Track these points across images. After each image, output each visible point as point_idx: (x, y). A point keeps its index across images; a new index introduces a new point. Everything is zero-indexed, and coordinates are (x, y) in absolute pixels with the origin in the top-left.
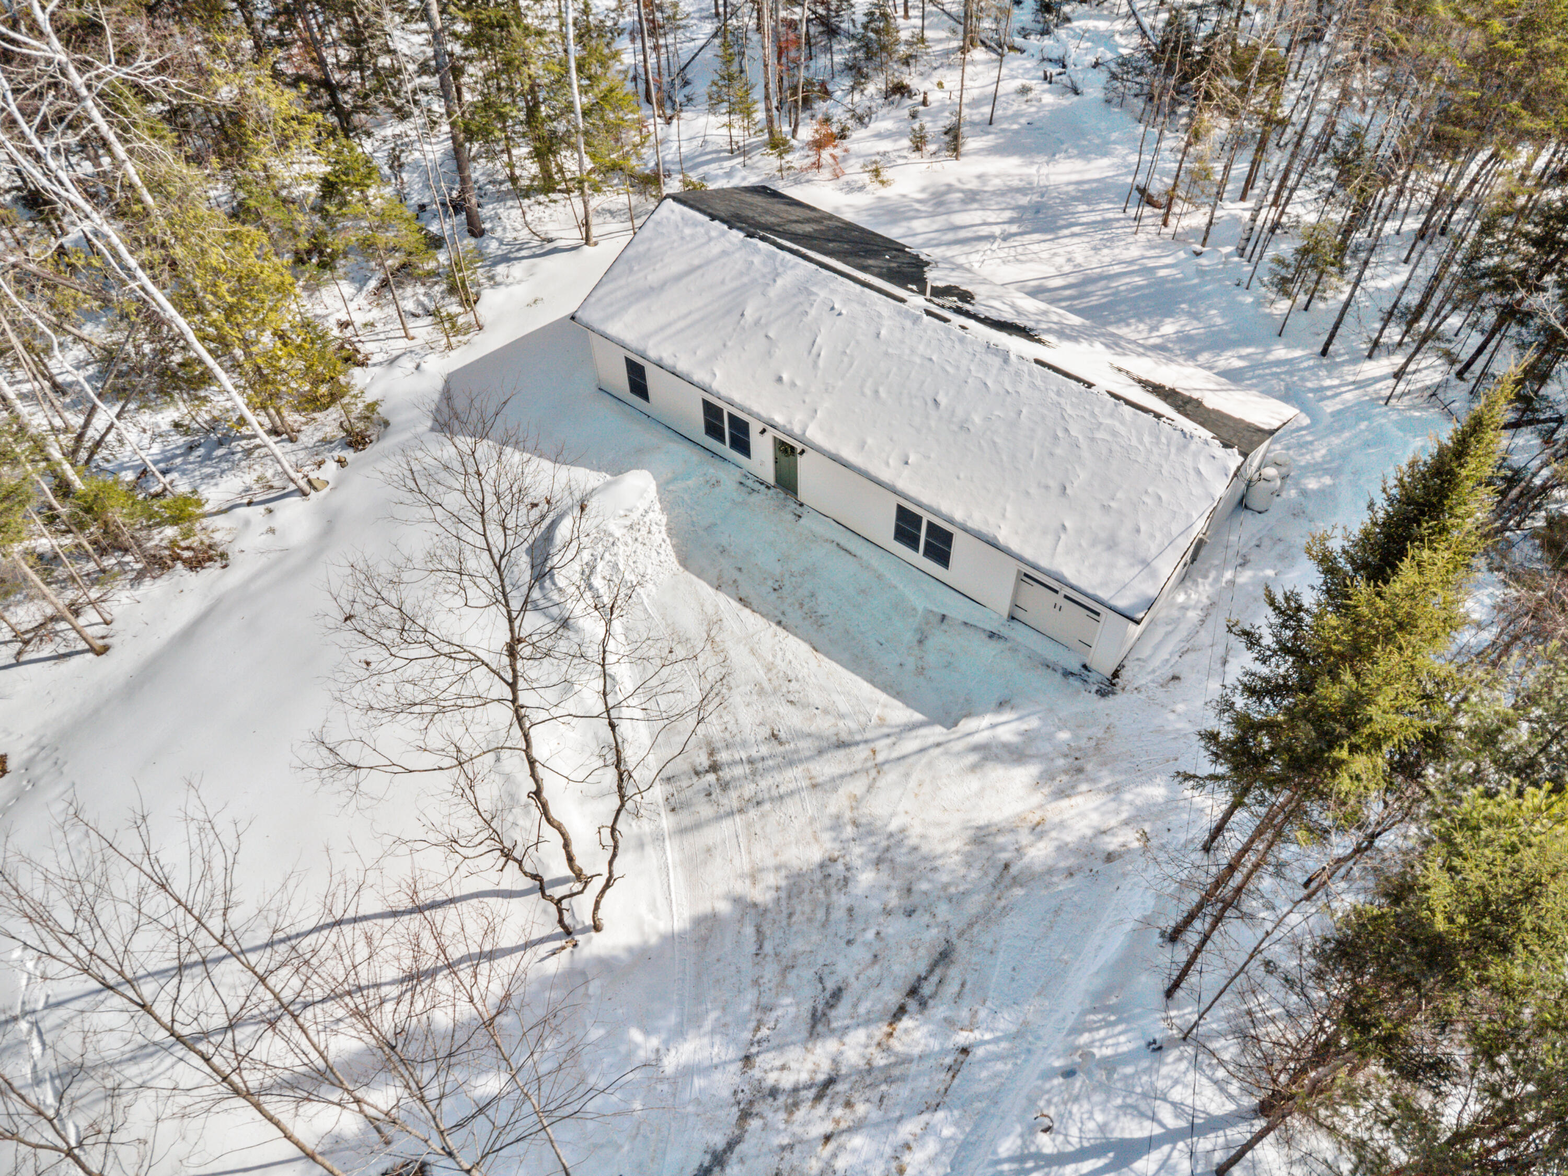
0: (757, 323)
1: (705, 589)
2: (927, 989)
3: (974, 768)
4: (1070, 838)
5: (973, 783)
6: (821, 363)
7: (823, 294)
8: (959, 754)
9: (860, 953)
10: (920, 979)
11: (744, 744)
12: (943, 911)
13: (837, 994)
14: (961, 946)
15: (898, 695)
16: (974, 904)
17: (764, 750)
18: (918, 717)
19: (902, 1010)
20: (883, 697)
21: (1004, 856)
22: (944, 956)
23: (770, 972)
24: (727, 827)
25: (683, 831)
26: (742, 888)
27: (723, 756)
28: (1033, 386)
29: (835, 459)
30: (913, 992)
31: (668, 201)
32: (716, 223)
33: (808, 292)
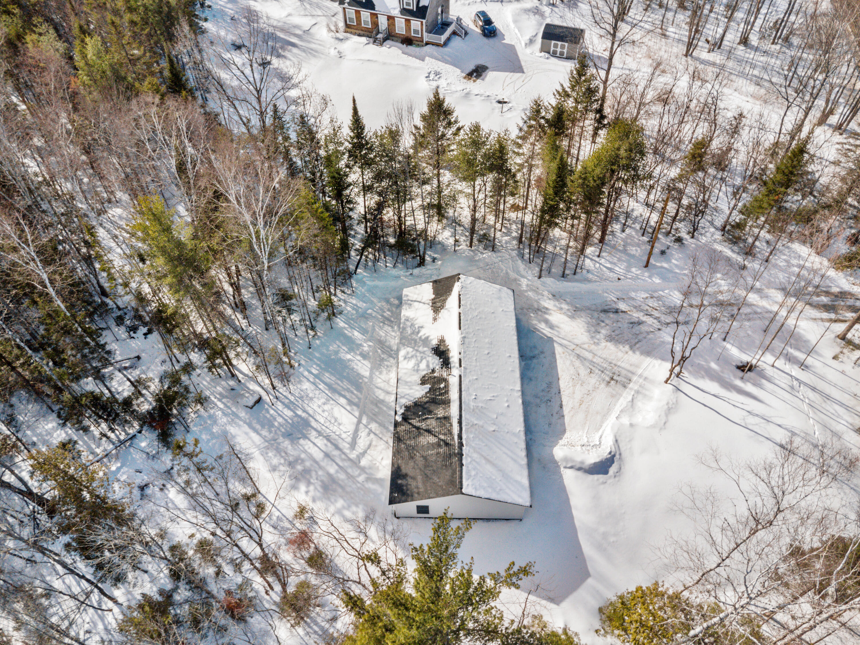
0: (494, 424)
1: (567, 419)
2: (614, 310)
3: (558, 327)
4: (557, 303)
5: (562, 326)
6: (495, 394)
7: (472, 404)
8: (558, 331)
9: (619, 324)
10: (613, 312)
11: (600, 376)
12: (595, 316)
13: (632, 323)
14: (599, 310)
15: (554, 353)
16: (589, 312)
17: (597, 371)
18: (556, 345)
19: (622, 312)
20: (558, 356)
21: (573, 312)
22: (605, 311)
23: (640, 337)
24: (623, 365)
25: (633, 373)
26: (630, 353)
27: (608, 379)
28: (468, 328)
30: (616, 312)
31: (464, 491)
32: (464, 462)
33: (473, 410)
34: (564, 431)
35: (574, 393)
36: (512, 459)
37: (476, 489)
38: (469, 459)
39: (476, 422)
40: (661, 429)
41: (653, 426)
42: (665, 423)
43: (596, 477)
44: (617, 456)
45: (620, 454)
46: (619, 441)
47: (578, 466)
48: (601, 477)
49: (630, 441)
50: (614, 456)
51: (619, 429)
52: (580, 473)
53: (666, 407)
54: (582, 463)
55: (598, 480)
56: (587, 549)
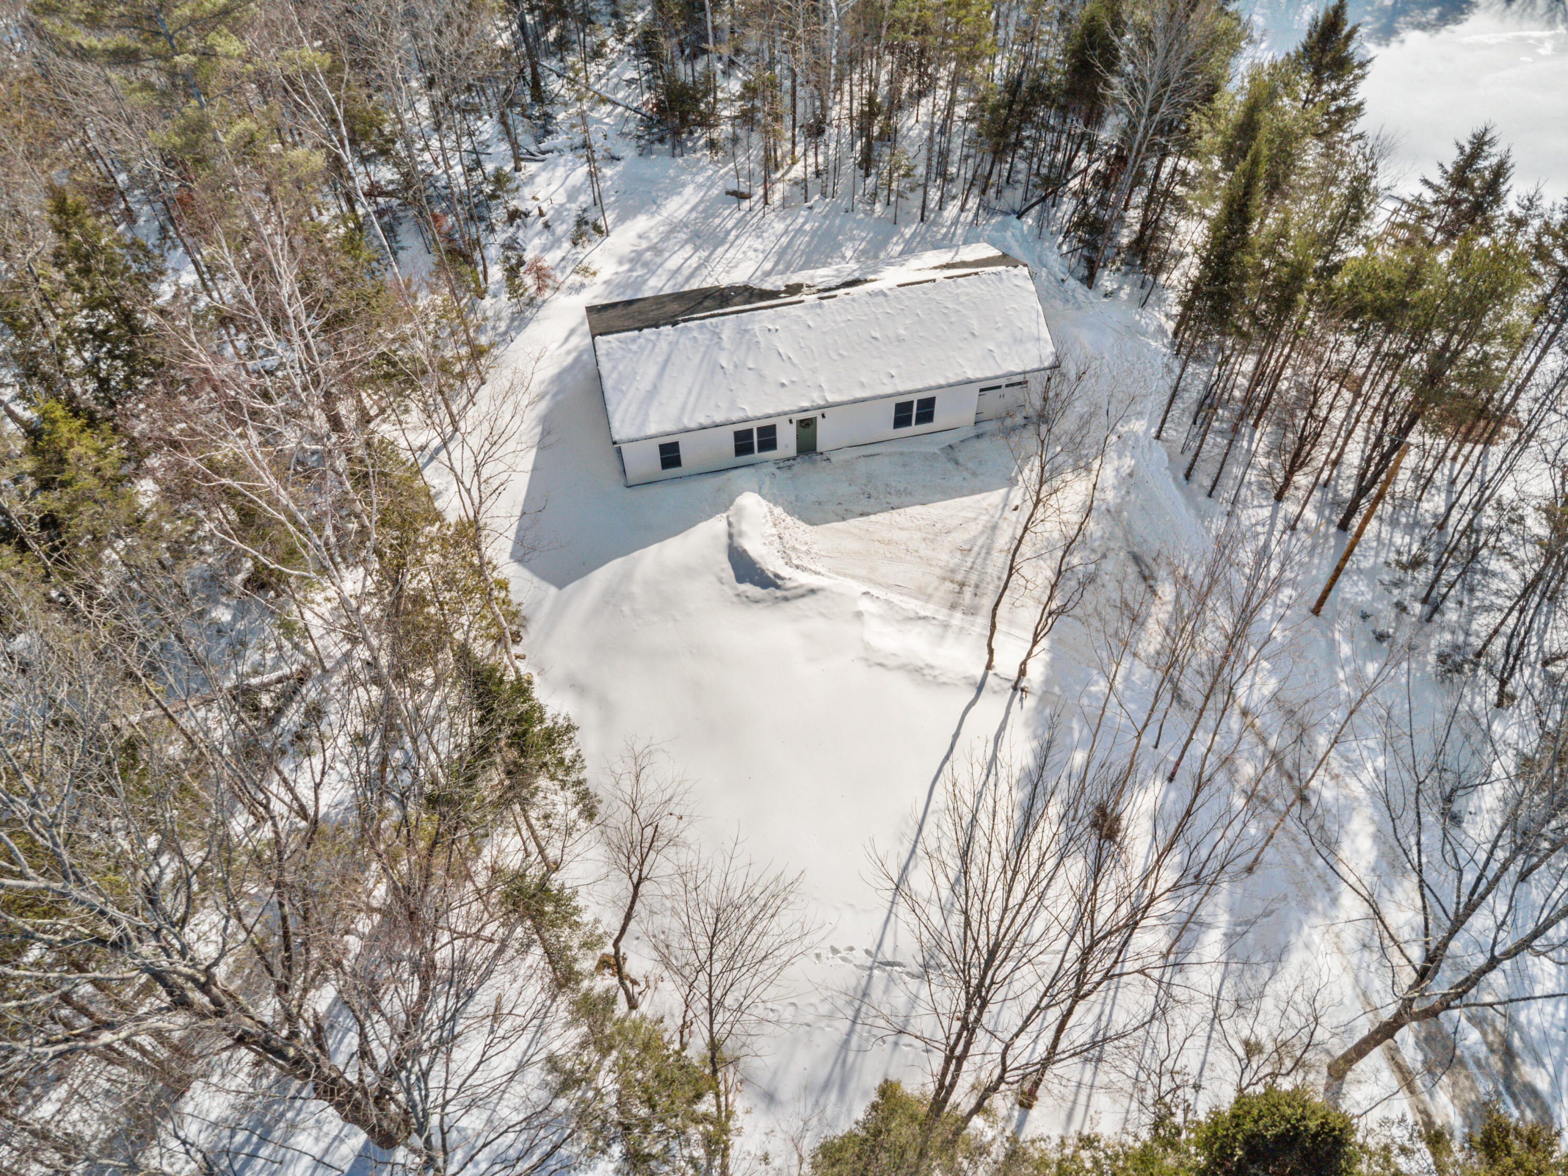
0: (736, 366)
2: (1147, 573)
4: (1112, 482)
6: (795, 360)
7: (756, 327)
10: (1141, 572)
12: (1112, 544)
13: (1126, 605)
14: (1136, 549)
16: (1119, 533)
18: (1003, 491)
19: (1151, 587)
20: (978, 497)
21: (1103, 508)
22: (1136, 558)
29: (855, 401)
30: (1145, 579)
31: (598, 338)
32: (646, 331)
33: (746, 331)
34: (811, 523)
35: (901, 529)
36: (685, 403)
37: (608, 354)
38: (653, 337)
39: (724, 336)
40: (866, 660)
41: (867, 647)
42: (881, 665)
43: (727, 566)
44: (779, 593)
45: (786, 599)
46: (814, 597)
47: (734, 531)
48: (729, 573)
49: (822, 615)
50: (778, 587)
51: (841, 595)
52: (725, 540)
53: (921, 664)
54: (741, 534)
55: (723, 570)
56: (601, 577)
